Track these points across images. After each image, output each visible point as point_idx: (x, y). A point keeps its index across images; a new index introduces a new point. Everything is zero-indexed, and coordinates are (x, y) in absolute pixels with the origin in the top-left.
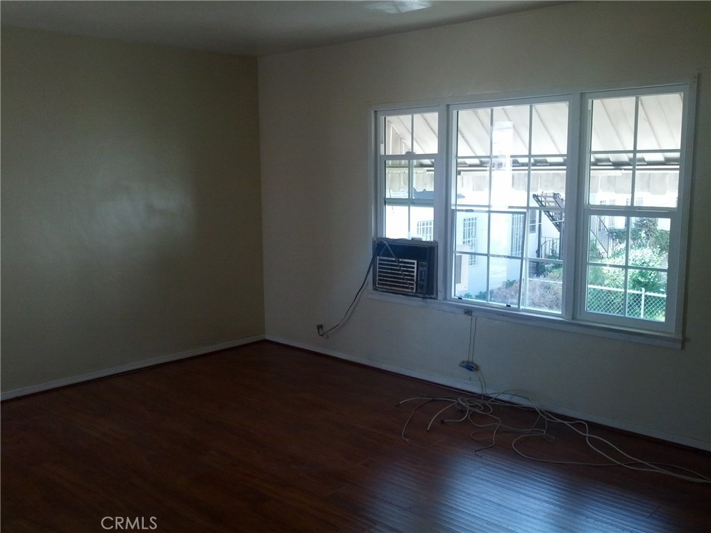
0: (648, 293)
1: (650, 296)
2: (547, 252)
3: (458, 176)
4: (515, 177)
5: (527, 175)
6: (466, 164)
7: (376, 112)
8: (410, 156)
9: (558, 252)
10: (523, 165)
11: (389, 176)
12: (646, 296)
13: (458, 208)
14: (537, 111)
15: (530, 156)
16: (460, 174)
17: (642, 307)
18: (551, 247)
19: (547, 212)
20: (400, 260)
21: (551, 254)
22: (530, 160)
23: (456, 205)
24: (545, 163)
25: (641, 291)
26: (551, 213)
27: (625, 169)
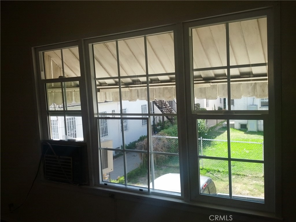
0: (204, 139)
1: (205, 140)
2: (158, 121)
3: (98, 93)
4: (139, 91)
5: (146, 90)
6: (106, 83)
7: (35, 48)
8: (62, 79)
9: (162, 121)
10: (143, 83)
11: (49, 95)
12: (203, 140)
13: (100, 116)
14: (149, 43)
15: (147, 75)
16: (99, 91)
17: (202, 145)
18: (159, 119)
19: (156, 104)
20: (61, 157)
21: (159, 122)
22: (147, 79)
23: (98, 114)
24: (157, 81)
25: (201, 138)
26: (158, 105)
27: (212, 82)
